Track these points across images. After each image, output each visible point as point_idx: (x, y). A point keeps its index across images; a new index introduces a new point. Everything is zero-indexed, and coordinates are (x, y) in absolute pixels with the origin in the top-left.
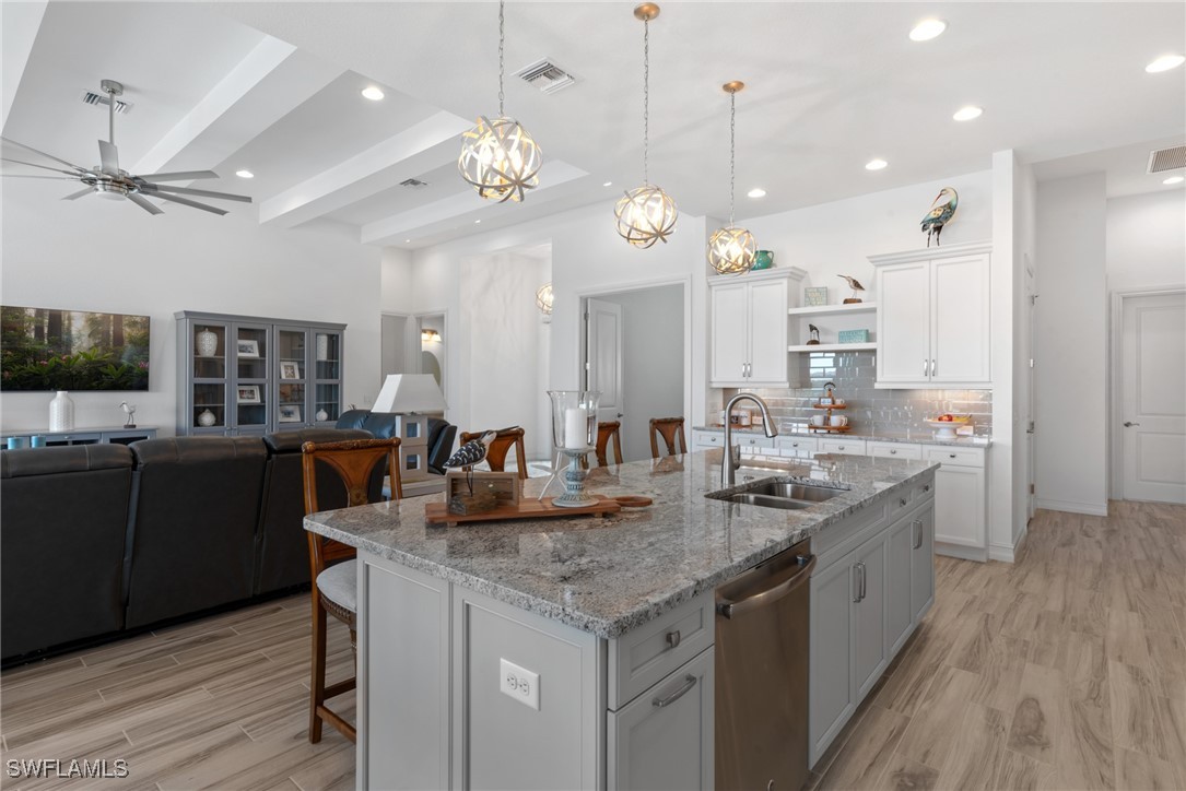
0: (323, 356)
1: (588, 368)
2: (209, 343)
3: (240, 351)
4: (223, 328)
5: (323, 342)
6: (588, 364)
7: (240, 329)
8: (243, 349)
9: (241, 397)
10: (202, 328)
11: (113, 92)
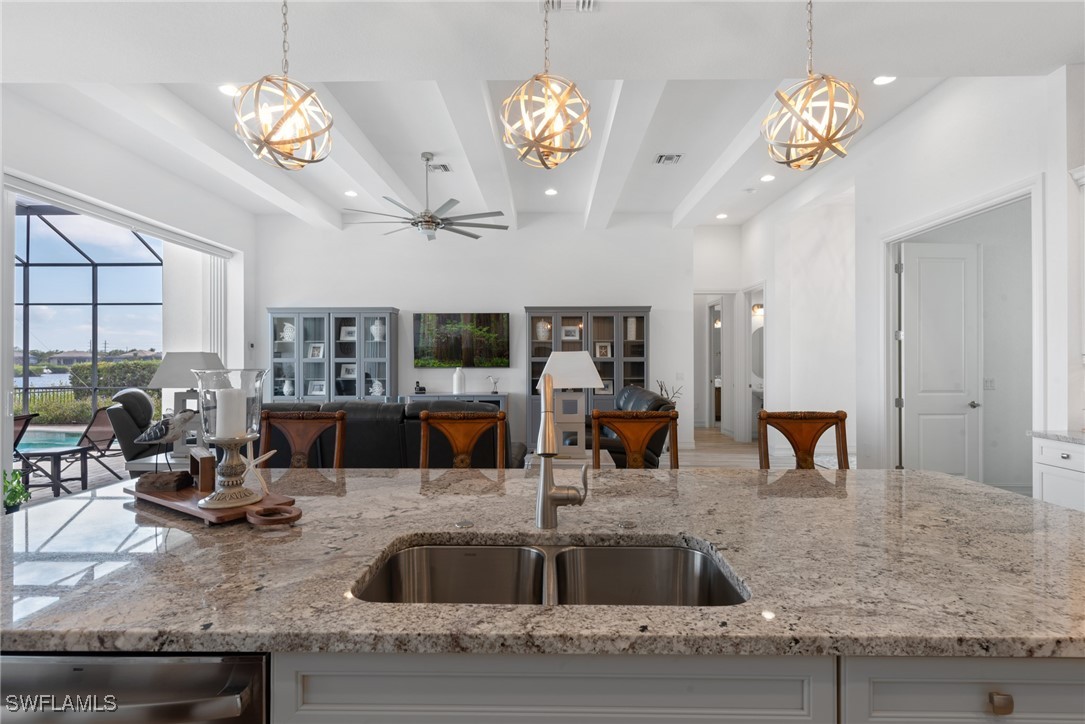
0: (632, 336)
1: (902, 338)
2: (543, 329)
3: (565, 335)
4: (551, 318)
5: (632, 324)
6: (902, 333)
7: (563, 318)
8: (568, 334)
10: (539, 319)
11: (428, 160)
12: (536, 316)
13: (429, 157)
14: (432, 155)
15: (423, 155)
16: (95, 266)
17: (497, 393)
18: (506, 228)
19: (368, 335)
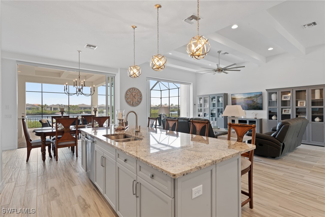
2: (274, 97)
3: (284, 98)
4: (277, 92)
7: (281, 92)
9: (284, 112)
10: (273, 93)
11: (219, 53)
12: (270, 93)
13: (219, 52)
14: (220, 51)
15: (218, 52)
16: (179, 88)
17: (256, 118)
18: (244, 67)
19: (218, 101)
